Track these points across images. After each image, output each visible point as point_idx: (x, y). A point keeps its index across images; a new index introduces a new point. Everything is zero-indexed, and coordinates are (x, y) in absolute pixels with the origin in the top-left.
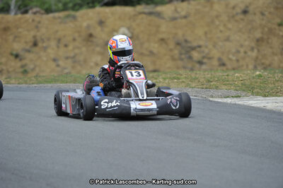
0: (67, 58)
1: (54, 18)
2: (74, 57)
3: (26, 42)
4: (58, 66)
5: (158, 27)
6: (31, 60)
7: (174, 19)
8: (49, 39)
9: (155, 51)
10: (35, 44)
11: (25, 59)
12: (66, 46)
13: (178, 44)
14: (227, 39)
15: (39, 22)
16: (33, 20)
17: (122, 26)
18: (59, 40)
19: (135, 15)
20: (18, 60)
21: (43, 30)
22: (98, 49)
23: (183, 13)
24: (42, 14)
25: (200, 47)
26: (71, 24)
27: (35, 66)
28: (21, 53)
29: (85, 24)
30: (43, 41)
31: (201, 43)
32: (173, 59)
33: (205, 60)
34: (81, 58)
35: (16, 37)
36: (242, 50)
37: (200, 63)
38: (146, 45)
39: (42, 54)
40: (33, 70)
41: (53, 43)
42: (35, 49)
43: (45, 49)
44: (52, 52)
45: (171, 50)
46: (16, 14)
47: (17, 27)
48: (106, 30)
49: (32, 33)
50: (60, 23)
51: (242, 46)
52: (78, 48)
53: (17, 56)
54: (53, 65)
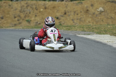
0: (77, 19)
1: (74, 3)
2: (80, 19)
3: (62, 13)
4: (74, 22)
5: (115, 7)
6: (63, 20)
8: (71, 12)
9: (113, 17)
10: (65, 14)
11: (61, 19)
12: (77, 14)
15: (67, 5)
16: (65, 4)
17: (101, 7)
18: (75, 12)
19: (106, 2)
20: (58, 20)
21: (69, 8)
22: (90, 16)
24: (69, 1)
26: (80, 6)
27: (65, 22)
28: (59, 17)
29: (86, 6)
30: (68, 12)
34: (83, 19)
35: (58, 11)
38: (110, 15)
39: (68, 17)
40: (64, 24)
41: (72, 13)
42: (65, 16)
43: (69, 15)
44: (71, 17)
46: (59, 1)
47: (58, 7)
48: (94, 8)
49: (64, 9)
50: (76, 5)
52: (82, 15)
53: (57, 18)
54: (72, 22)
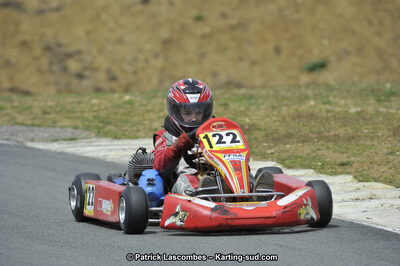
5: (17, 24)
7: (40, 12)
9: (13, 60)
13: (47, 49)
14: (120, 41)
23: (54, 4)
25: (79, 52)
31: (81, 47)
32: (40, 71)
33: (87, 73)
36: (141, 57)
37: (80, 76)
45: (37, 59)
51: (141, 51)
